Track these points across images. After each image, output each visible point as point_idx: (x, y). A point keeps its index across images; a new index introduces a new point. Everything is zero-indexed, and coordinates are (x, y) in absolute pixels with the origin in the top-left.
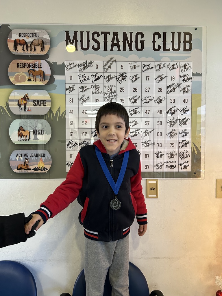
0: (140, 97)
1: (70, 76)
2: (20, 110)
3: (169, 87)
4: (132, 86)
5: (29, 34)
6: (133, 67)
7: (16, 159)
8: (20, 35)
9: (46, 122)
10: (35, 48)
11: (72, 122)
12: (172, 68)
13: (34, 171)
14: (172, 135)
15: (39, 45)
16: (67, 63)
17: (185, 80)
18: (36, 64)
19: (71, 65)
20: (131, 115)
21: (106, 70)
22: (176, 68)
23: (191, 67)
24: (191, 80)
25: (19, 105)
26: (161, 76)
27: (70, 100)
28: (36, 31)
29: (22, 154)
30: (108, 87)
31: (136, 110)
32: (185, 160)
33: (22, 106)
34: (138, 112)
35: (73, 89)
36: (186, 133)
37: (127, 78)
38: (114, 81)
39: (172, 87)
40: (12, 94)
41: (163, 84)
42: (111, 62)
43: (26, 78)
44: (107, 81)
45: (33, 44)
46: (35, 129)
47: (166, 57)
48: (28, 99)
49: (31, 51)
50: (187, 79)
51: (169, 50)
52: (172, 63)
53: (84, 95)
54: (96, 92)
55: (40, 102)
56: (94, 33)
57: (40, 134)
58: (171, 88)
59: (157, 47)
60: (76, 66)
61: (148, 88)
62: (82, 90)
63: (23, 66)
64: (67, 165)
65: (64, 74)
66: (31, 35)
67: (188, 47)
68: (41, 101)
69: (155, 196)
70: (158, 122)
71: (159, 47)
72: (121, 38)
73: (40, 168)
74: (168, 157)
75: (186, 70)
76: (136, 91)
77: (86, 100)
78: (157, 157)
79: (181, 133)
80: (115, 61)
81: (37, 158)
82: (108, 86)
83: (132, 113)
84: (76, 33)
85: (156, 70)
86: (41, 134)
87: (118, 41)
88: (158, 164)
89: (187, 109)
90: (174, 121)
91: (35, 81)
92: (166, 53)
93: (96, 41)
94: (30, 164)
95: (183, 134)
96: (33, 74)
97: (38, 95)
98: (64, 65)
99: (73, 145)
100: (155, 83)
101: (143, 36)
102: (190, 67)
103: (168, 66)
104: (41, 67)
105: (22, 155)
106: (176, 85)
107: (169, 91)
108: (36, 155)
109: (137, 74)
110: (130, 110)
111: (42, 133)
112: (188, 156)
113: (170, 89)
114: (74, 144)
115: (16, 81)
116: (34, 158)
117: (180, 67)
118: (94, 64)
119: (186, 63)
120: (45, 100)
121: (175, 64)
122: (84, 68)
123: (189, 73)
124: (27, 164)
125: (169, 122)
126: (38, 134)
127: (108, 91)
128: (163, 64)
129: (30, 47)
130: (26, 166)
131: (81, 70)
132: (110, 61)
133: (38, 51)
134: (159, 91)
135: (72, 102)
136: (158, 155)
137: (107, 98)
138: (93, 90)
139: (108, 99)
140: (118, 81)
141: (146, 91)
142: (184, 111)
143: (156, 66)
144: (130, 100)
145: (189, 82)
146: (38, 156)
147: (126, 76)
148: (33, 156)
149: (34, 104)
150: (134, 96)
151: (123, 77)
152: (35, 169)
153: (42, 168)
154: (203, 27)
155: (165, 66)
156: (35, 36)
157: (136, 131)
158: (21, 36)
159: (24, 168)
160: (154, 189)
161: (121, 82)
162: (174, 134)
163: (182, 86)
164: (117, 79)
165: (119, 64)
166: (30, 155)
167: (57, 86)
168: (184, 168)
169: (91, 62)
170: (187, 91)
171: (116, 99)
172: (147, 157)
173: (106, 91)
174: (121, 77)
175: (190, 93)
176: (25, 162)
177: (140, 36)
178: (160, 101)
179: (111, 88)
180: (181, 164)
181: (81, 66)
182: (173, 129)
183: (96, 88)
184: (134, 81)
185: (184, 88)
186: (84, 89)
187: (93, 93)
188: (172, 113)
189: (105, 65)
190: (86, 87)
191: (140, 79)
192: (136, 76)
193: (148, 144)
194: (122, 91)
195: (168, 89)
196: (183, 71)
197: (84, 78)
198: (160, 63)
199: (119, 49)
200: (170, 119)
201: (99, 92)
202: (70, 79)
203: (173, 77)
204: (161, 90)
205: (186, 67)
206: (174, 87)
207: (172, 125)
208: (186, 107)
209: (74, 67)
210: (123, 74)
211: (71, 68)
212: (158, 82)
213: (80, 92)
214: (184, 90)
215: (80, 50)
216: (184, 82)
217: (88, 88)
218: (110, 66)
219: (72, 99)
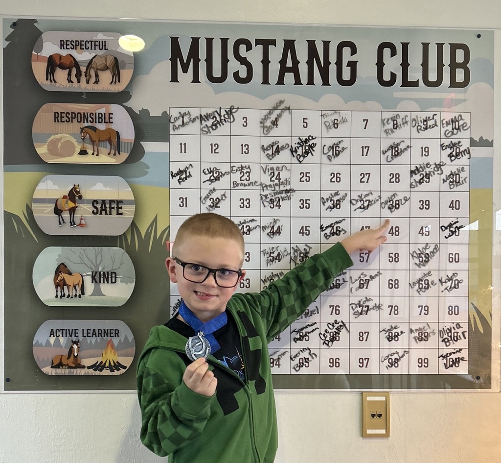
0: (346, 194)
1: (181, 144)
2: (60, 224)
3: (416, 172)
4: (328, 169)
5: (83, 43)
6: (331, 124)
7: (48, 342)
8: (63, 44)
9: (123, 253)
10: (97, 76)
12: (423, 126)
13: (91, 372)
14: (424, 285)
15: (106, 68)
16: (174, 113)
17: (453, 156)
18: (99, 114)
19: (183, 117)
20: (326, 237)
21: (265, 129)
22: (433, 127)
23: (468, 125)
24: (468, 156)
25: (58, 211)
26: (398, 145)
27: (179, 202)
28: (100, 37)
29: (62, 330)
30: (270, 172)
31: (338, 225)
32: (455, 346)
33: (66, 215)
34: (343, 230)
35: (188, 174)
36: (457, 282)
37: (317, 149)
38: (284, 156)
39: (424, 173)
40: (41, 186)
41: (403, 165)
42: (277, 112)
43: (75, 147)
44: (268, 157)
45: (92, 67)
46: (95, 270)
47: (409, 101)
48: (80, 197)
49: (88, 82)
50: (459, 153)
51: (415, 84)
52: (423, 116)
53: (214, 189)
54: (243, 182)
55: (108, 206)
56: (238, 43)
57: (108, 283)
58: (421, 174)
59: (387, 77)
60: (194, 119)
61: (366, 174)
62: (210, 177)
63: (68, 117)
65: (166, 138)
66: (89, 45)
67: (460, 76)
68: (111, 202)
69: (383, 432)
70: (391, 255)
71: (393, 76)
72: (302, 54)
73: (107, 365)
74: (414, 339)
75: (455, 131)
76: (338, 180)
77: (219, 202)
78: (388, 339)
79: (446, 282)
80: (289, 109)
81: (99, 339)
82: (272, 169)
83: (329, 234)
84: (195, 42)
85: (385, 131)
86: (110, 281)
87: (296, 62)
88: (390, 357)
89: (458, 225)
90: (427, 254)
91: (97, 155)
92: (410, 92)
93: (243, 61)
94: (82, 353)
95: (449, 284)
96: (93, 139)
97: (105, 189)
98: (166, 117)
100: (384, 162)
101: (354, 52)
102: (465, 125)
103: (414, 122)
104: (111, 120)
105: (64, 332)
106: (433, 167)
107: (416, 182)
108: (99, 333)
109: (341, 139)
110: (324, 226)
111: (114, 281)
112: (462, 337)
113: (417, 177)
115: (51, 154)
116: (93, 340)
117: (443, 124)
118: (238, 115)
119: (457, 115)
120: (121, 201)
121: (429, 117)
122: (215, 125)
123: (463, 138)
124: (76, 354)
125: (415, 255)
126: (104, 283)
127: (271, 181)
128: (401, 117)
129: (86, 73)
130: (74, 359)
131: (206, 129)
132: (275, 108)
133: (105, 83)
134: (392, 181)
135: (186, 206)
136: (390, 335)
137: (269, 196)
139: (271, 200)
140: (294, 156)
141: (361, 182)
142: (451, 229)
143: (385, 122)
144: (323, 201)
145: (464, 160)
146: (103, 334)
147: (315, 145)
148: (89, 335)
149: (94, 209)
150: (333, 193)
151: (306, 147)
152: (95, 367)
153: (113, 364)
154: (496, 30)
155: (406, 122)
156: (97, 48)
158: (65, 46)
159: (67, 365)
160: (380, 416)
161: (302, 159)
162: (428, 284)
163: (447, 170)
164: (292, 152)
165: (298, 116)
166: (83, 333)
167: (148, 168)
168: (451, 366)
169: (231, 111)
170: (457, 181)
171: (289, 198)
172: (365, 339)
173: (266, 179)
174: (302, 146)
175: (465, 187)
176: (71, 350)
177: (346, 51)
178: (394, 205)
179: (279, 174)
180: (444, 357)
181: (208, 120)
182: (426, 272)
183: (242, 173)
184: (333, 157)
185: (452, 174)
186: (213, 175)
187: (235, 184)
188: (423, 234)
189: (263, 117)
190: (220, 171)
191: (347, 152)
192: (337, 144)
193: (365, 306)
194: (304, 181)
195: (414, 175)
196: (450, 133)
197: (215, 150)
198: (395, 115)
199: (298, 81)
200: (419, 249)
201: (250, 181)
202: (181, 152)
203: (425, 148)
204: (396, 178)
205: (456, 124)
206: (428, 173)
207: (422, 262)
208: (456, 221)
209: (191, 122)
210: (306, 139)
211: (183, 124)
212: (389, 159)
213: (204, 182)
214: (452, 178)
215: (206, 82)
216: (452, 161)
217: (223, 173)
218: (276, 120)
219: (186, 198)
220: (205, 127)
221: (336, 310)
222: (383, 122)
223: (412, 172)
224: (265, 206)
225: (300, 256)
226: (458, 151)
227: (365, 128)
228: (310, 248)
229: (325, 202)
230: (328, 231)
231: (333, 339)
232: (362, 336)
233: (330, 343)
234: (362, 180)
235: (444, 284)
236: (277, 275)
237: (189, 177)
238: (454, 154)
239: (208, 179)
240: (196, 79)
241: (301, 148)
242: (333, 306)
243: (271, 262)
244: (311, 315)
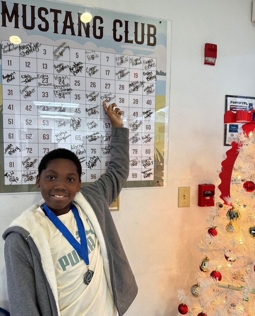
0: (98, 93)
1: (8, 61)
3: (132, 85)
4: (90, 80)
6: (91, 57)
11: (11, 121)
12: (135, 63)
14: (135, 140)
16: (4, 43)
17: (149, 79)
19: (9, 46)
20: (89, 115)
21: (56, 57)
22: (140, 64)
23: (155, 64)
24: (155, 79)
26: (123, 71)
27: (8, 92)
30: (59, 79)
31: (95, 109)
32: (148, 167)
34: (97, 111)
35: (13, 77)
36: (149, 138)
37: (83, 69)
38: (66, 72)
41: (126, 81)
42: (63, 48)
44: (58, 72)
47: (129, 50)
51: (131, 42)
52: (135, 58)
53: (28, 86)
54: (44, 83)
56: (40, 9)
58: (134, 86)
59: (118, 37)
60: (16, 48)
61: (108, 84)
62: (26, 80)
64: (5, 175)
67: (152, 41)
69: (116, 208)
71: (121, 37)
72: (75, 20)
75: (150, 67)
76: (94, 86)
77: (30, 93)
79: (145, 139)
80: (69, 47)
82: (60, 77)
84: (16, 5)
85: (117, 63)
87: (72, 24)
89: (150, 112)
90: (137, 125)
92: (128, 45)
93: (44, 19)
95: (146, 139)
99: (13, 151)
100: (117, 79)
101: (102, 22)
103: (131, 60)
106: (140, 83)
107: (132, 90)
109: (95, 65)
110: (88, 109)
112: (151, 163)
113: (132, 88)
114: (14, 149)
117: (144, 63)
118: (41, 48)
119: (150, 59)
121: (138, 59)
122: (28, 52)
123: (153, 70)
125: (131, 125)
127: (59, 84)
128: (125, 57)
131: (23, 54)
132: (61, 46)
134: (120, 88)
135: (12, 95)
137: (58, 92)
138: (40, 80)
139: (59, 94)
140: (71, 72)
141: (106, 88)
142: (148, 114)
143: (117, 59)
144: (87, 96)
145: (153, 81)
147: (82, 67)
150: (92, 92)
151: (77, 68)
154: (168, 21)
157: (94, 134)
161: (75, 73)
162: (137, 139)
163: (146, 85)
164: (70, 69)
165: (73, 51)
168: (147, 177)
169: (37, 45)
170: (150, 91)
171: (69, 93)
174: (75, 67)
175: (154, 94)
177: (98, 21)
178: (122, 100)
179: (63, 80)
180: (144, 173)
181: (24, 49)
182: (136, 134)
183: (43, 79)
184: (91, 74)
185: (148, 87)
186: (27, 79)
187: (40, 84)
188: (135, 115)
189: (55, 50)
190: (31, 77)
191: (98, 72)
192: (94, 68)
193: (108, 149)
194: (77, 85)
195: (131, 87)
196: (147, 68)
197: (28, 65)
198: (122, 56)
199: (73, 34)
200: (133, 123)
201: (48, 83)
202: (9, 65)
203: (136, 74)
204: (123, 87)
205: (150, 63)
206: (137, 86)
207: (134, 129)
208: (150, 110)
209: (14, 49)
210: (78, 64)
211: (10, 50)
212: (119, 77)
213: (22, 82)
214: (148, 89)
215: (22, 28)
216: (148, 81)
217: (33, 78)
218: (62, 52)
219: (12, 90)
220: (22, 53)
221: (94, 151)
222: (116, 59)
223: (130, 85)
224: (56, 97)
225: (76, 124)
226: (151, 76)
227: (107, 61)
228: (81, 120)
229: (88, 97)
230: (90, 112)
231: (93, 165)
232: (107, 164)
233: (92, 167)
234: (106, 87)
235: (144, 139)
236: (64, 133)
237: (13, 79)
238: (149, 78)
239: (25, 80)
240: (17, 26)
241: (75, 68)
242: (93, 149)
243: (60, 126)
244: (82, 154)
